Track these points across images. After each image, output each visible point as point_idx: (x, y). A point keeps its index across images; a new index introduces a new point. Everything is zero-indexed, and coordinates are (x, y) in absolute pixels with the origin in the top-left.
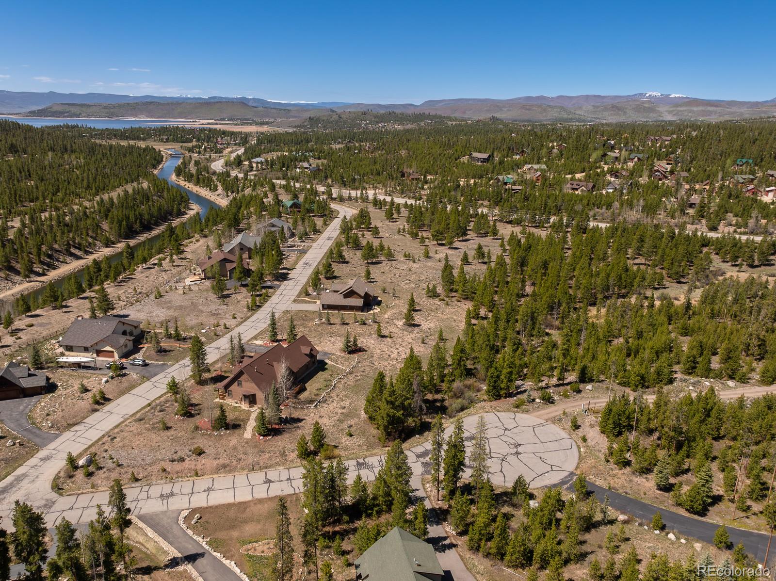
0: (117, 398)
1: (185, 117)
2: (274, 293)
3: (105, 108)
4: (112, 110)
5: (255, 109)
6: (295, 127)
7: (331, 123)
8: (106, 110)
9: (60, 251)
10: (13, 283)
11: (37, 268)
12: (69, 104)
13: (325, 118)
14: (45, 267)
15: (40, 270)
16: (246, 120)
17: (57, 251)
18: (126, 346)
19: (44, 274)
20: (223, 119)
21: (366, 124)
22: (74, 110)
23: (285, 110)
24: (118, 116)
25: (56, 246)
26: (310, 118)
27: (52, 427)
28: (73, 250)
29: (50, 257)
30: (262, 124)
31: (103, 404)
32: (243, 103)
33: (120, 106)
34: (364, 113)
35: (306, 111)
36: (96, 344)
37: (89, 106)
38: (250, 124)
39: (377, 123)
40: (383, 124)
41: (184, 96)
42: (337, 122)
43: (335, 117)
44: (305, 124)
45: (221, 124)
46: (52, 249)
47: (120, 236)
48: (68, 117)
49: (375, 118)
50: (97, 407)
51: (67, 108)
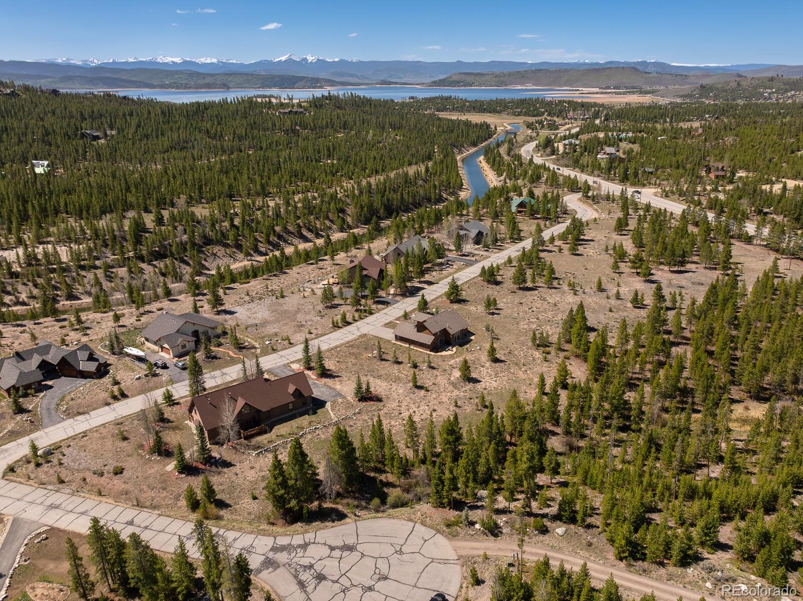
0: (133, 396)
1: (571, 85)
2: (379, 310)
3: (496, 76)
4: (502, 79)
5: (647, 75)
6: (681, 96)
7: (726, 91)
8: (497, 79)
9: (292, 233)
10: (235, 259)
11: (262, 248)
12: (466, 74)
13: (720, 86)
14: (271, 248)
15: (263, 250)
16: (633, 88)
17: (289, 233)
18: (184, 346)
19: (266, 254)
20: (609, 88)
21: (770, 94)
22: (470, 79)
23: (681, 75)
24: (506, 85)
25: (290, 228)
26: (702, 86)
27: (65, 412)
28: (305, 232)
29: (280, 237)
30: (647, 93)
31: (118, 400)
32: (634, 69)
33: (510, 74)
34: (772, 79)
35: (708, 76)
36: (159, 339)
37: (482, 75)
38: (633, 93)
39: (786, 91)
40: (793, 92)
41: (582, 61)
42: (733, 91)
43: (733, 85)
44: (695, 93)
45: (602, 93)
46: (285, 229)
47: (359, 221)
48: (462, 86)
49: (785, 84)
50: (111, 401)
51: (463, 77)
